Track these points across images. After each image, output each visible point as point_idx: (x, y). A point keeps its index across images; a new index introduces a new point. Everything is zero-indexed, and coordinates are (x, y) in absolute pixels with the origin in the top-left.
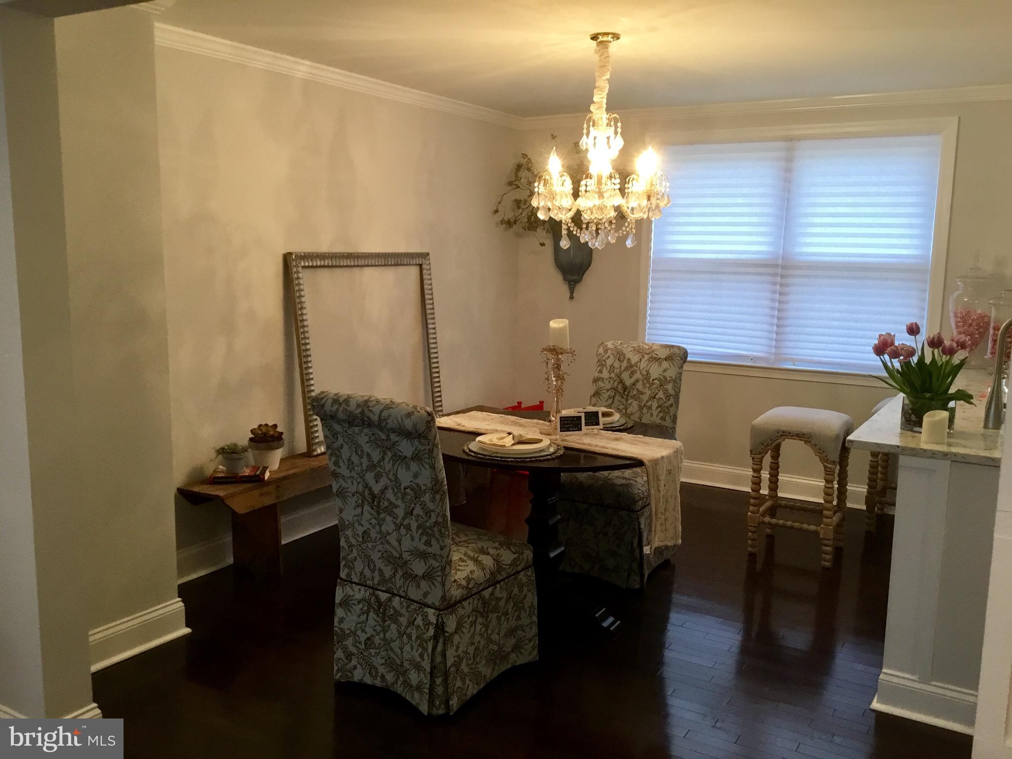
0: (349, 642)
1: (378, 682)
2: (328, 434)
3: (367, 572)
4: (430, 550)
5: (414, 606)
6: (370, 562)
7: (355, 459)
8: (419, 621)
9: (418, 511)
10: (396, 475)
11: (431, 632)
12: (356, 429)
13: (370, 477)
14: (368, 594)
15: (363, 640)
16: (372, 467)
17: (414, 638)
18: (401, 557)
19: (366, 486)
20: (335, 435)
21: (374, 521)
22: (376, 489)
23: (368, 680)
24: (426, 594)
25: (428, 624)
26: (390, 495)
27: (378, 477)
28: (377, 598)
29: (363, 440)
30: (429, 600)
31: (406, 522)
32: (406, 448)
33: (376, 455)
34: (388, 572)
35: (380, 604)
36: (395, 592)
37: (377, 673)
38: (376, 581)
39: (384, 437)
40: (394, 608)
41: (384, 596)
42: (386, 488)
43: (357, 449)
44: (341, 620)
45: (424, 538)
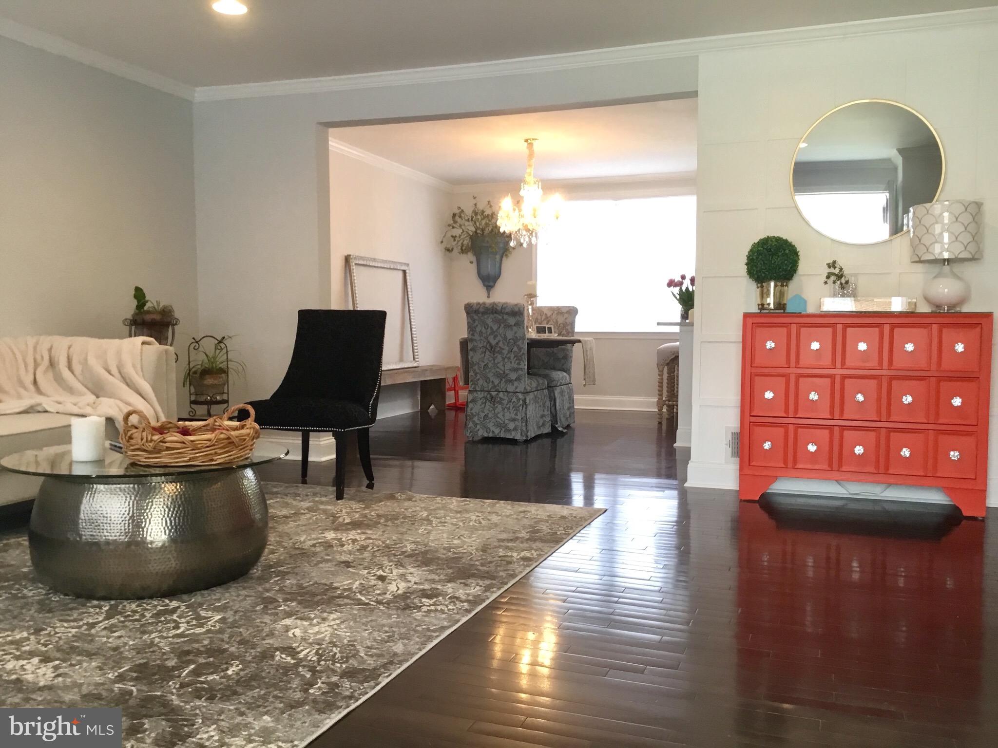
0: (476, 419)
1: (491, 435)
2: (470, 321)
3: (485, 384)
4: (519, 366)
5: (511, 394)
6: (487, 380)
7: (484, 330)
8: (514, 399)
9: (515, 349)
10: (505, 335)
11: (521, 402)
12: (486, 316)
13: (491, 339)
14: (486, 394)
15: (482, 417)
16: (493, 332)
17: (511, 408)
18: (504, 372)
19: (489, 342)
20: (474, 321)
21: (491, 359)
22: (494, 342)
23: (486, 435)
24: (516, 388)
25: (519, 400)
26: (501, 344)
27: (495, 337)
28: (491, 395)
29: (489, 321)
30: (518, 390)
31: (508, 356)
32: (512, 321)
33: (495, 327)
34: (496, 382)
35: (492, 397)
36: (500, 390)
37: (490, 430)
38: (490, 388)
39: (500, 317)
40: (500, 398)
41: (494, 394)
42: (499, 341)
43: (486, 326)
44: (471, 409)
45: (517, 362)
